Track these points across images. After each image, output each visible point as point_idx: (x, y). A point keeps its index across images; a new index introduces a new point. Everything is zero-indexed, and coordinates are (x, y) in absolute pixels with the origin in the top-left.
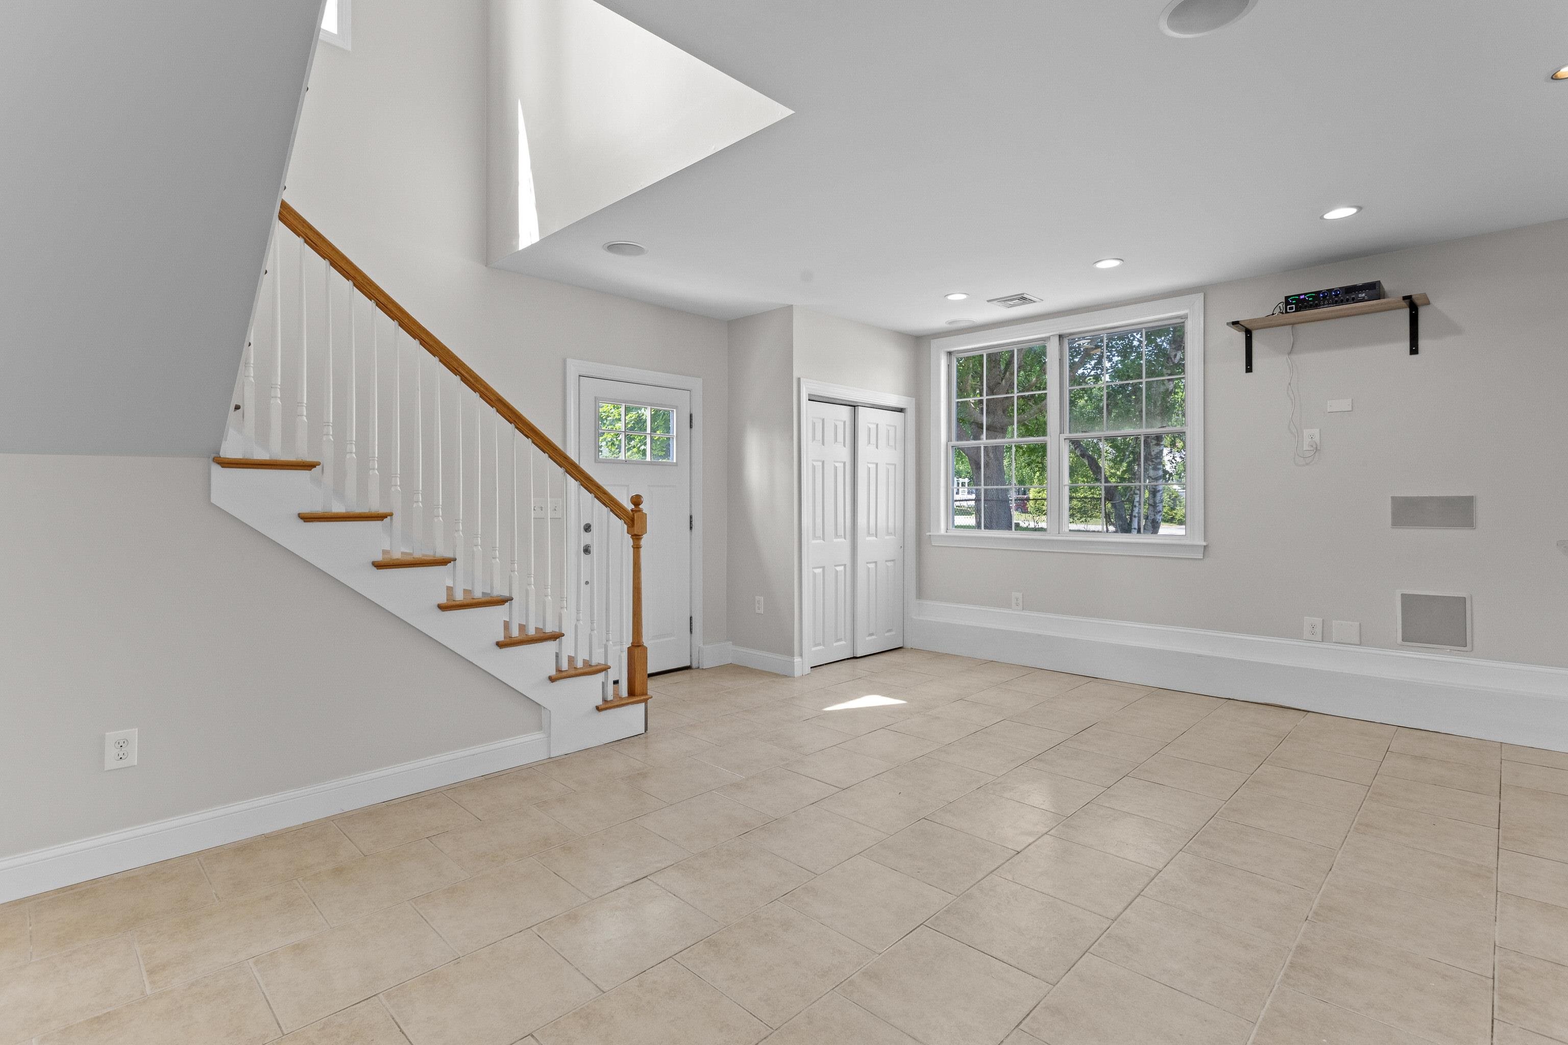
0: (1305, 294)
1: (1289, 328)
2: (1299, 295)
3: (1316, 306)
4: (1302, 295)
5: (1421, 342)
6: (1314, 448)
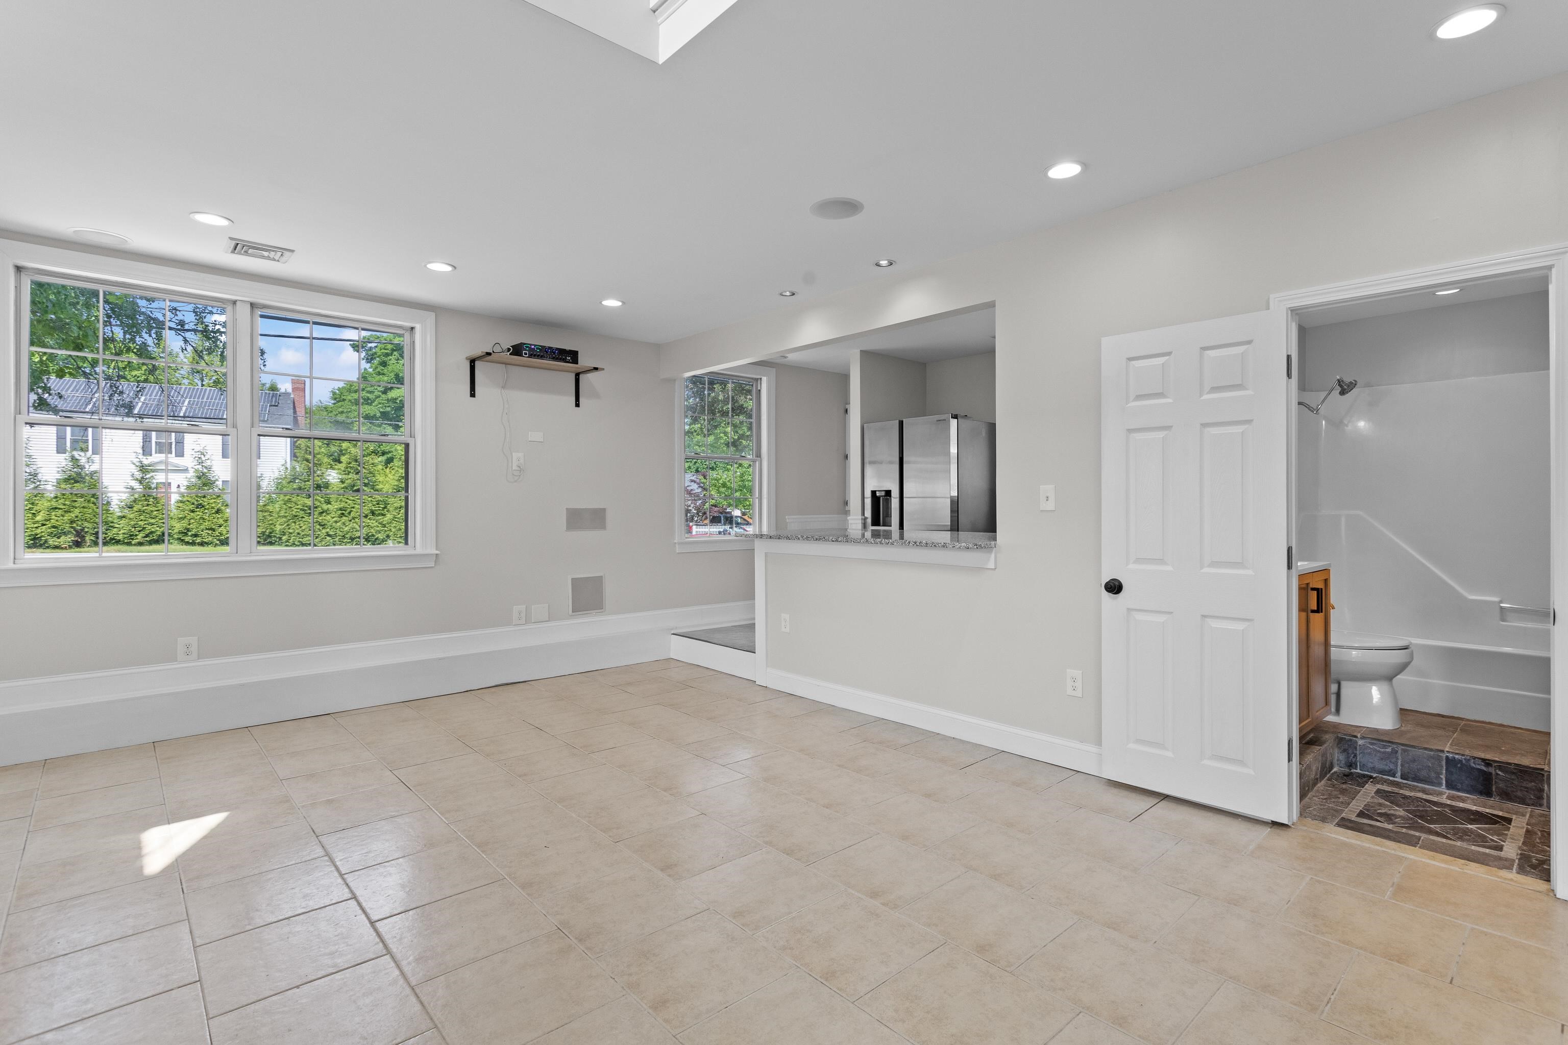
0: (535, 346)
1: (504, 365)
2: (531, 345)
3: (542, 357)
4: (533, 345)
5: (581, 400)
6: (521, 469)
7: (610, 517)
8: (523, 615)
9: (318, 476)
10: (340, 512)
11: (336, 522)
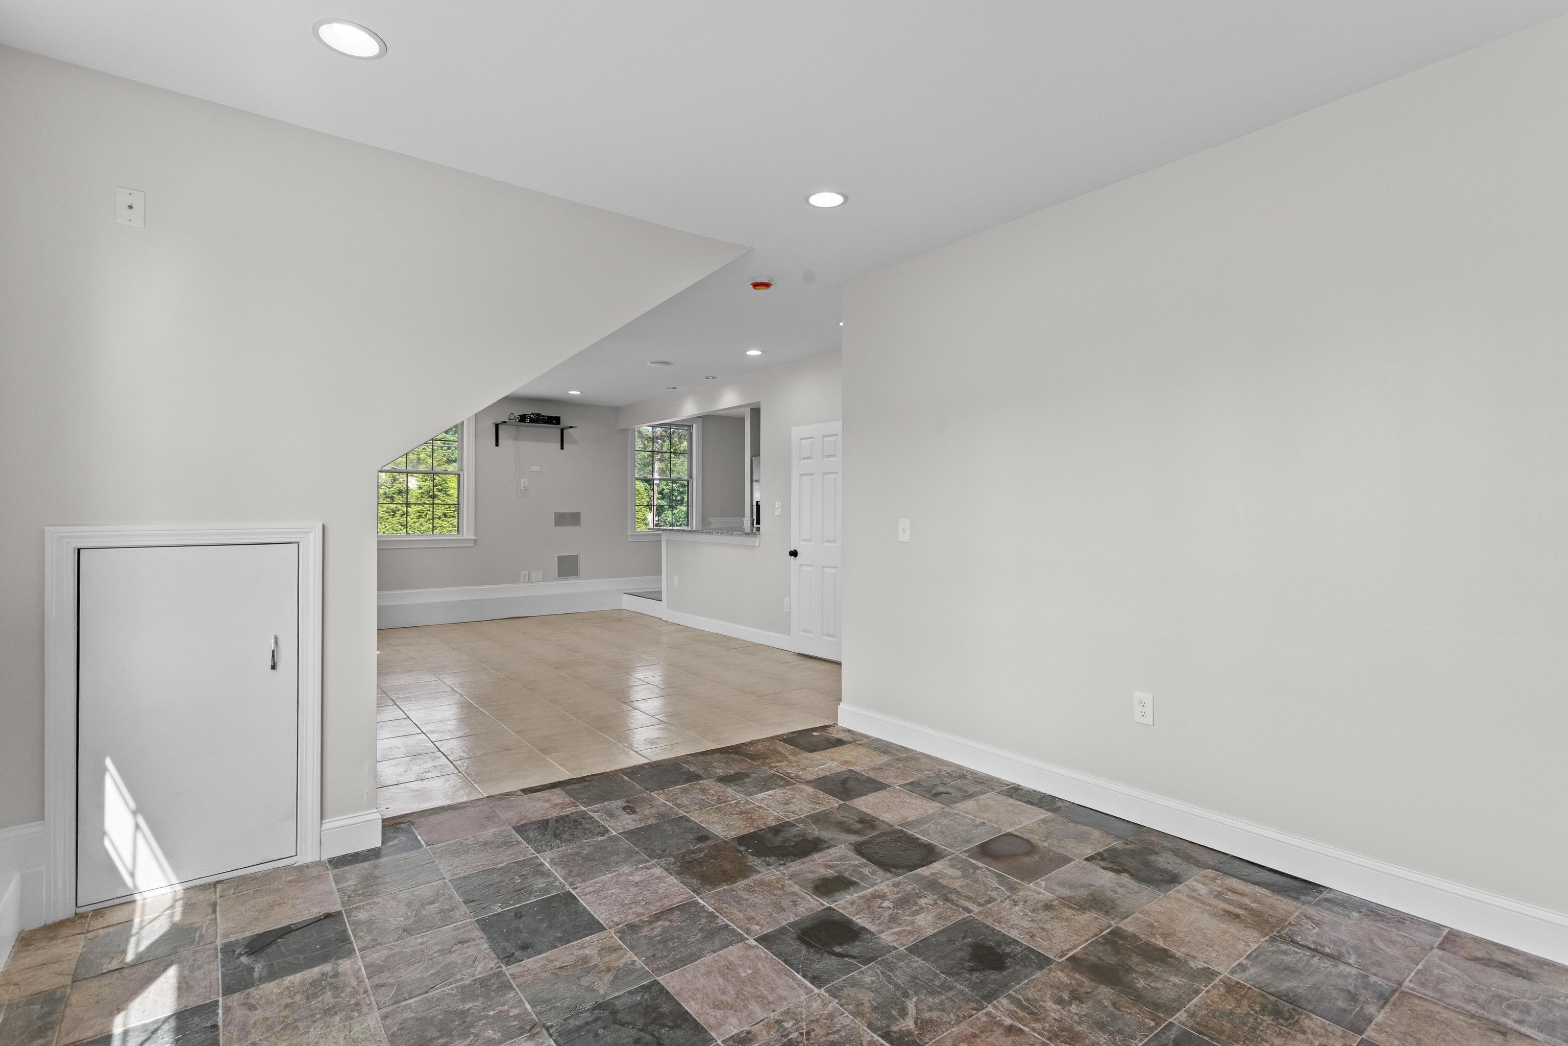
0: (533, 415)
1: (515, 427)
2: (531, 415)
3: (538, 422)
5: (565, 445)
6: (526, 489)
7: (583, 518)
8: (527, 577)
9: (400, 483)
10: (419, 514)
11: (415, 523)
